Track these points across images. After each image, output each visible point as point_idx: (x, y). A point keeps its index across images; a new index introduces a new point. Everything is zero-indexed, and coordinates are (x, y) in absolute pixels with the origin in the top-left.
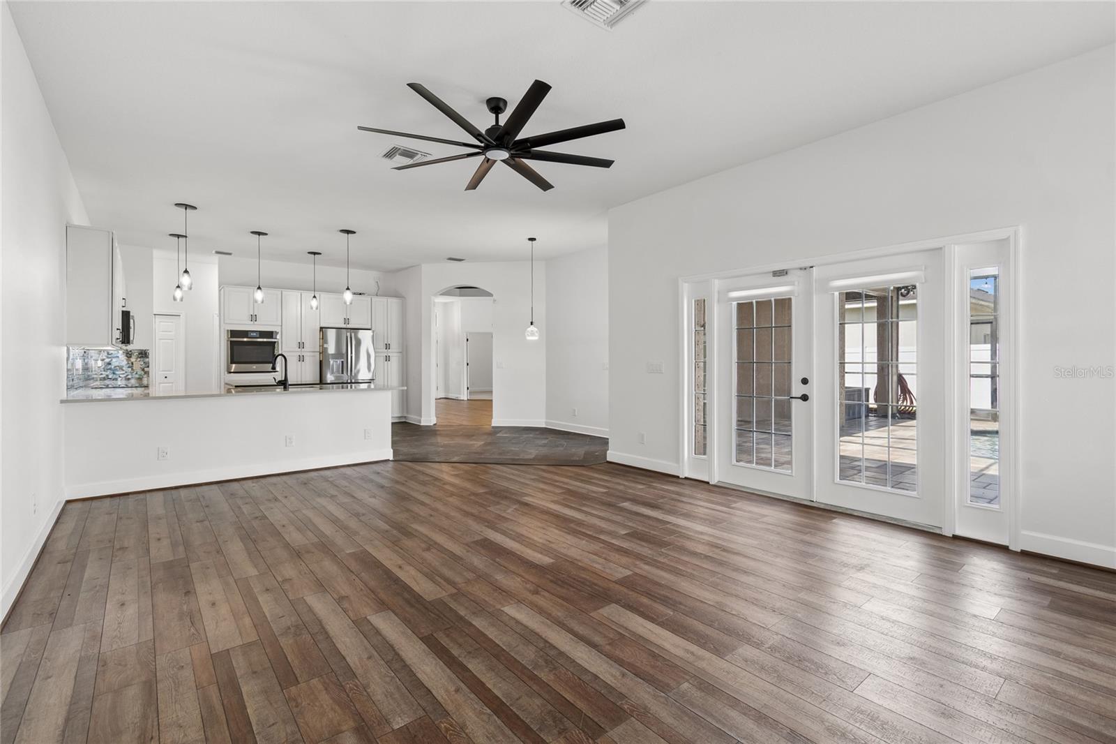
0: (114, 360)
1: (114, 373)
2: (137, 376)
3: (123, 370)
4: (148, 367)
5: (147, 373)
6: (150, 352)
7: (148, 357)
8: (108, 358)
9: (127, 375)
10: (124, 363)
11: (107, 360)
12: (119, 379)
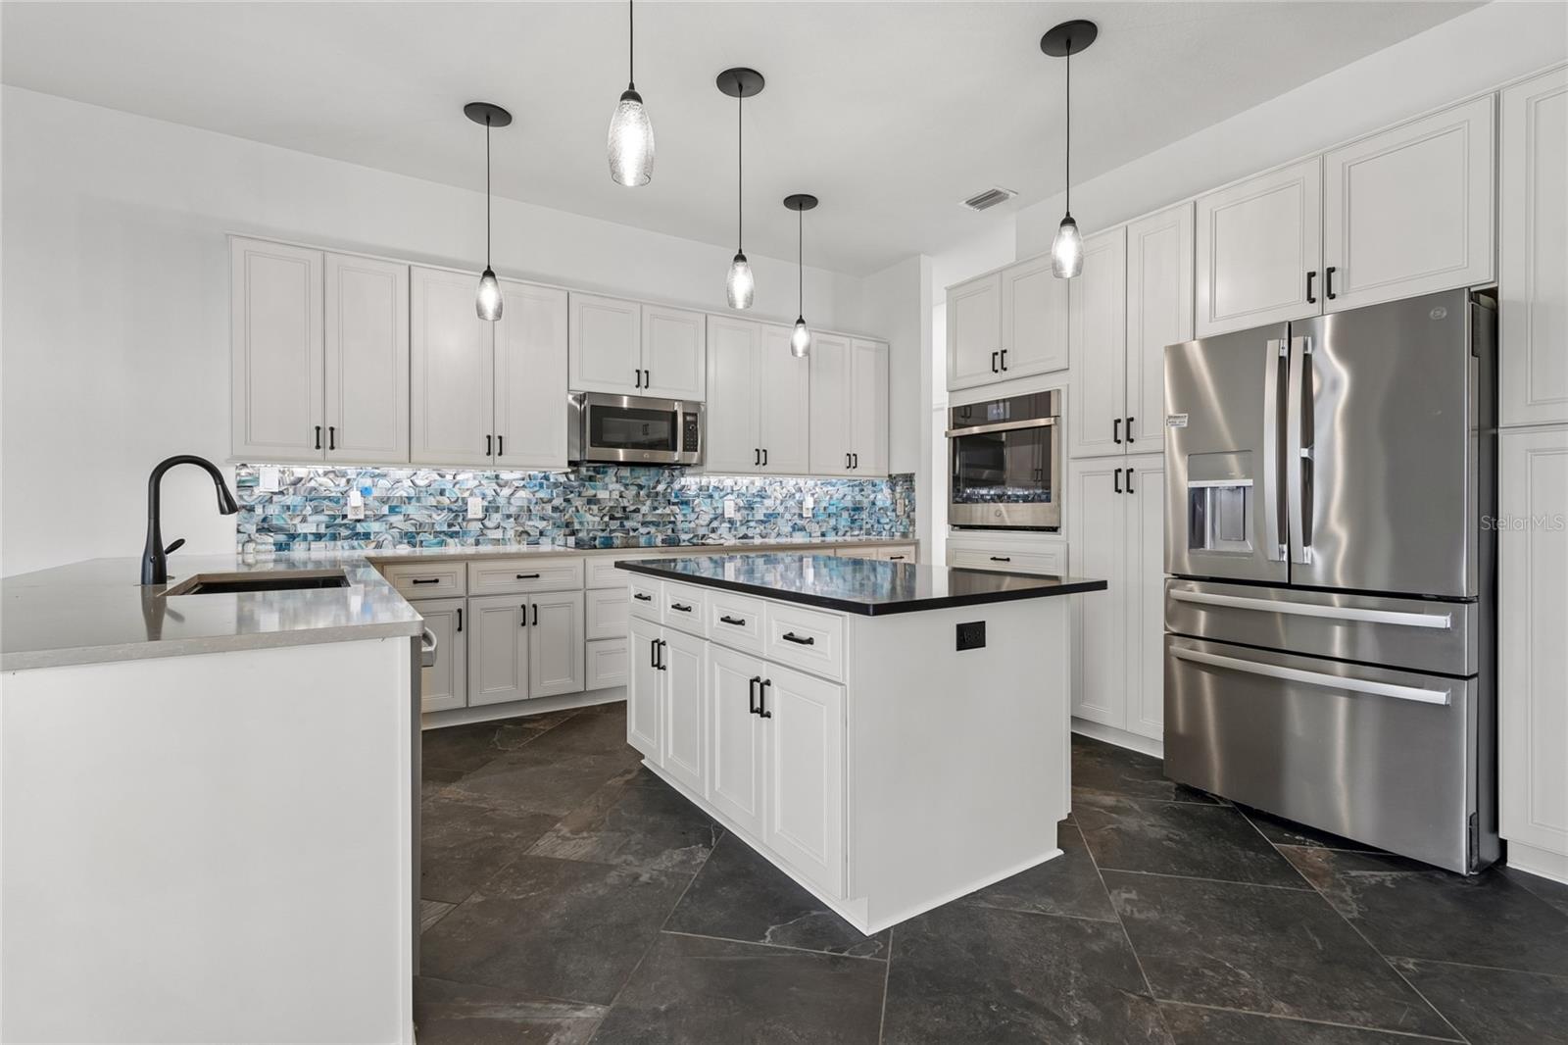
0: (879, 496)
1: (879, 522)
2: (901, 528)
3: (888, 516)
4: (914, 510)
5: (912, 522)
6: (916, 478)
7: (914, 491)
8: (875, 492)
9: (892, 527)
10: (888, 503)
11: (872, 497)
12: (884, 533)
